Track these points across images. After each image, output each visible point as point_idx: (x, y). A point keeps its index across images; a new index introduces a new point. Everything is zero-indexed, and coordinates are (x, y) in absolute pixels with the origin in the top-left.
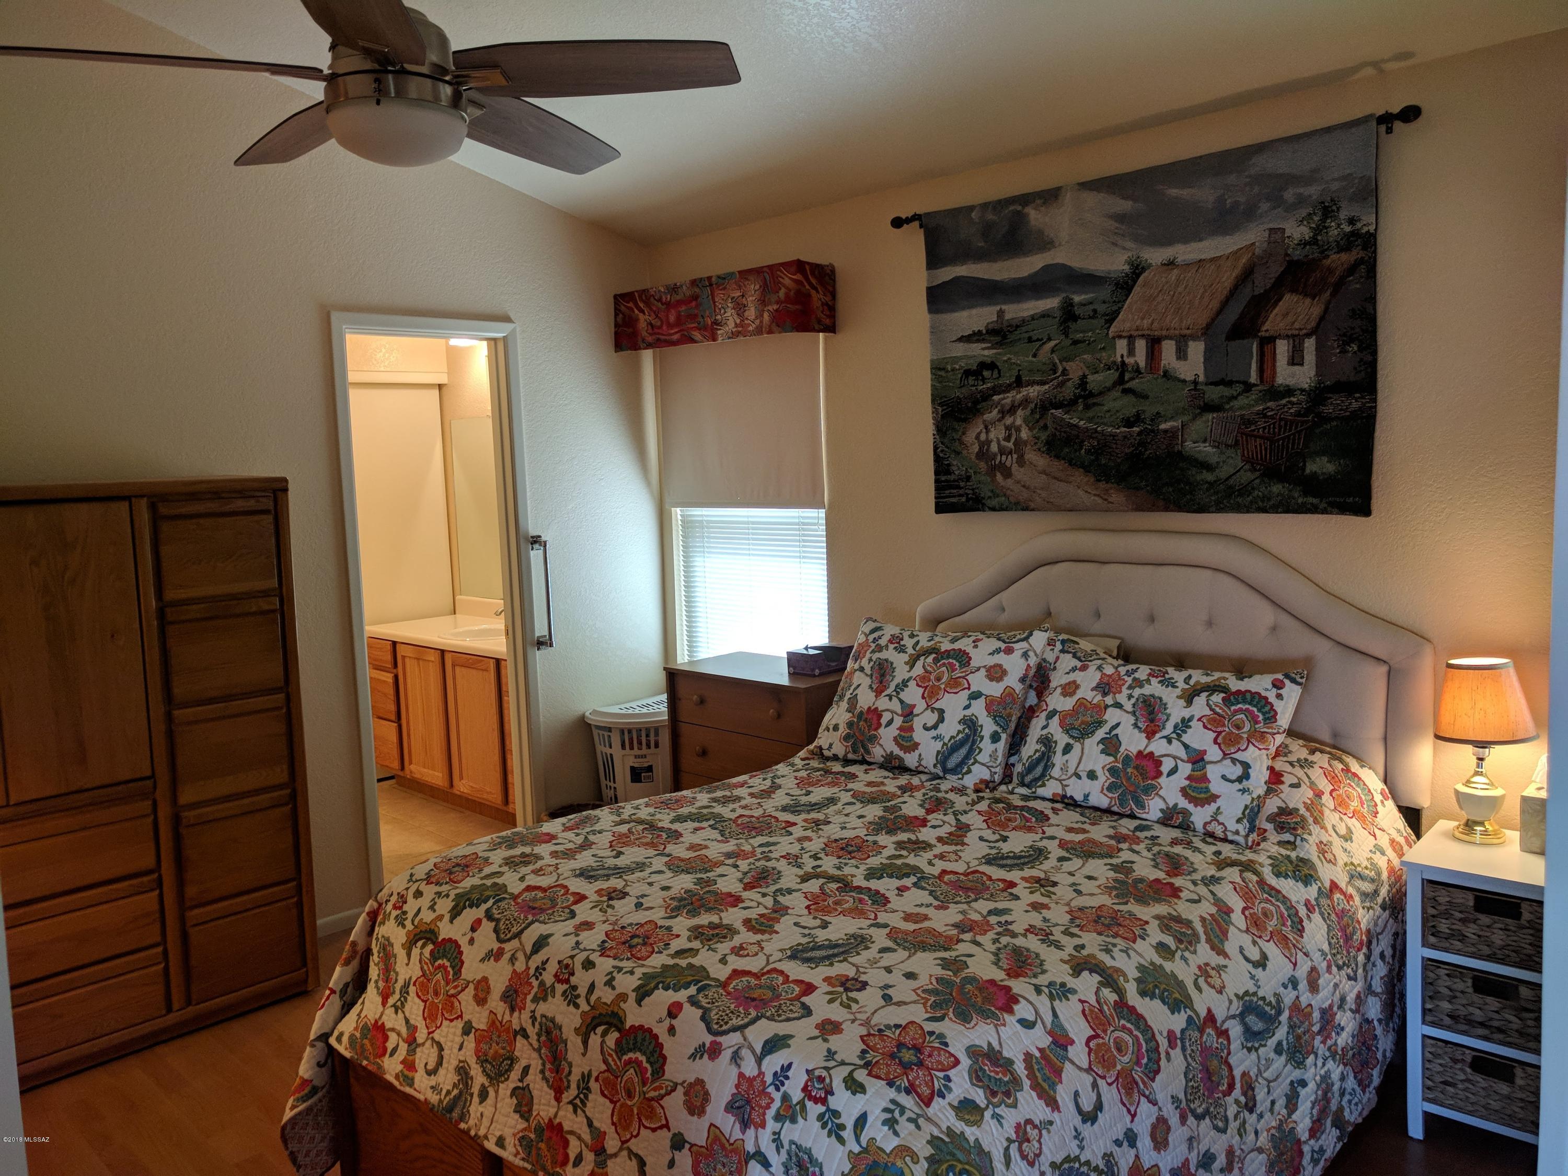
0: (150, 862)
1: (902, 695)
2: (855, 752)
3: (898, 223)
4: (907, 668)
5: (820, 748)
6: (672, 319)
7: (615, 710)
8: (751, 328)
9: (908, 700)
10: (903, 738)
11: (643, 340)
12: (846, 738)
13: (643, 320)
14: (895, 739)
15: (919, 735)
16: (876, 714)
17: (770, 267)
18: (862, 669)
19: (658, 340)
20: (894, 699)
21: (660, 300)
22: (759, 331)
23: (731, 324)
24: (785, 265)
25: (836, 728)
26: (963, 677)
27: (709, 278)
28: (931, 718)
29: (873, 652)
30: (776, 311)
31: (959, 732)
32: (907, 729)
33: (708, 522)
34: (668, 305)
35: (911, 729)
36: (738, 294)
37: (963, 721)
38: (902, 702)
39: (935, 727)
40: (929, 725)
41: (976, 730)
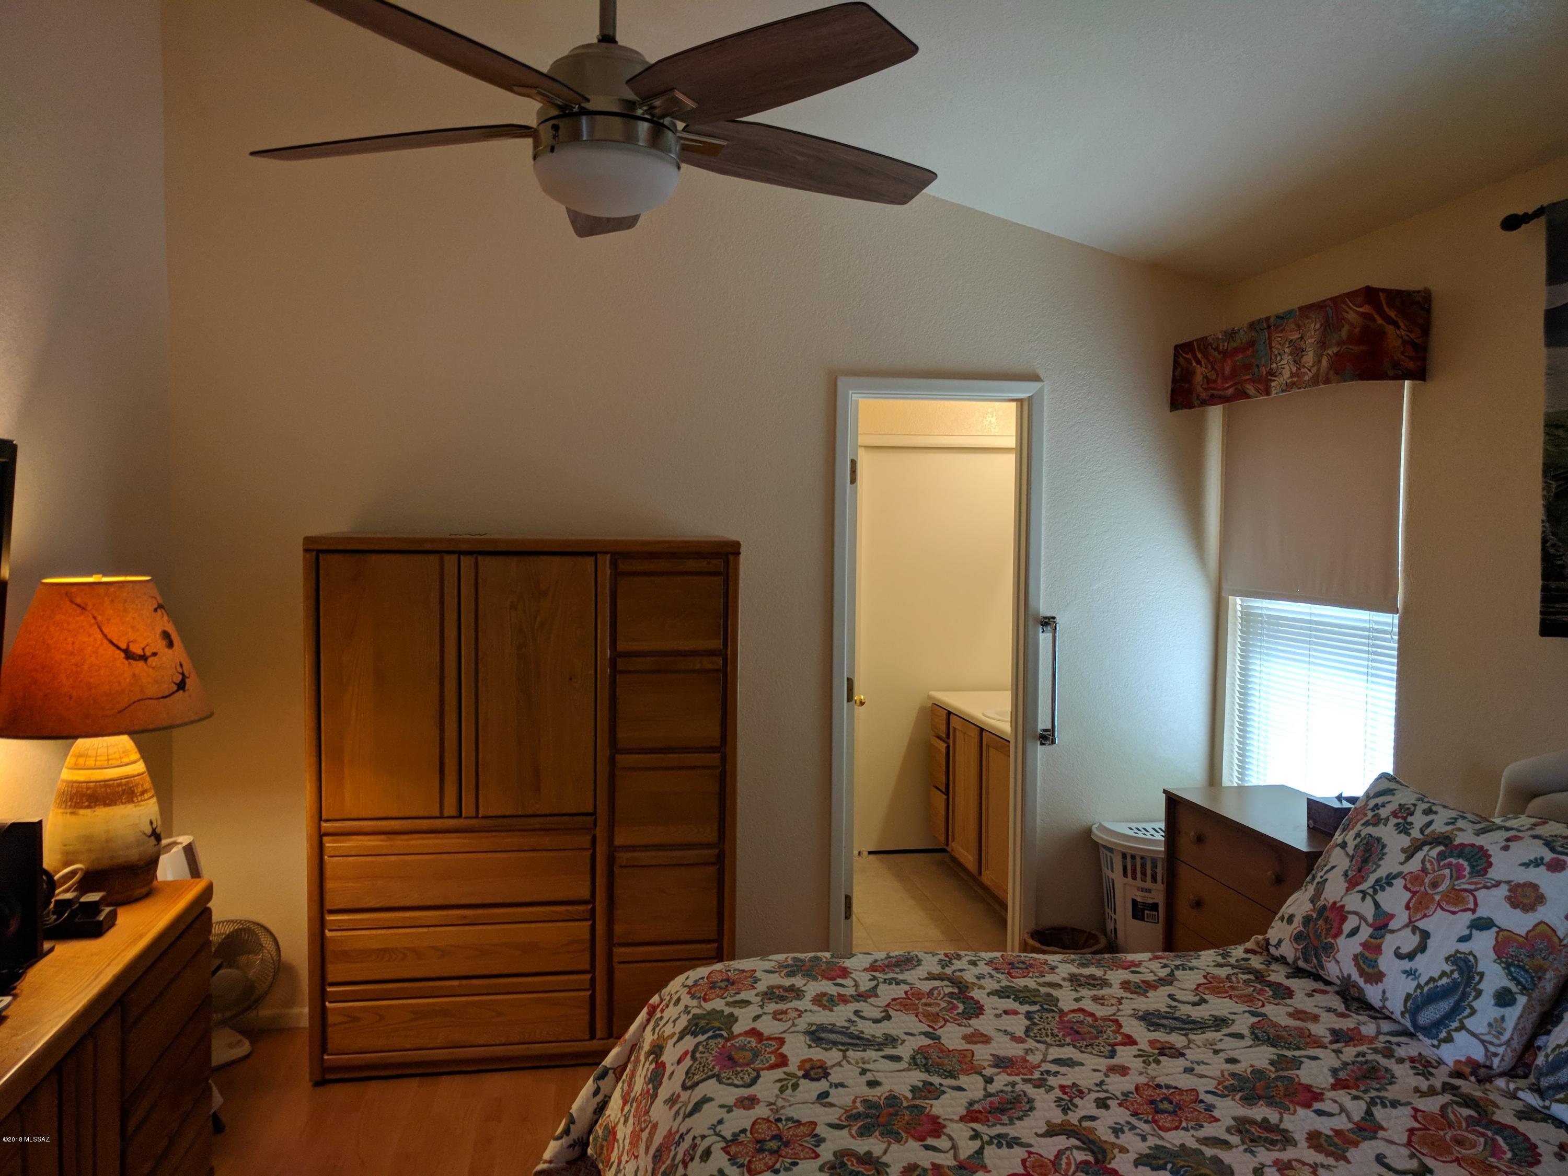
0: (585, 893)
1: (1380, 897)
2: (1306, 960)
3: (1512, 223)
4: (1402, 857)
5: (1267, 941)
6: (1227, 370)
7: (1123, 829)
8: (1306, 378)
9: (1386, 906)
10: (1365, 959)
11: (1198, 396)
12: (1298, 938)
13: (1200, 372)
14: (1355, 957)
15: (1387, 962)
16: (1341, 913)
17: (1334, 300)
18: (1344, 845)
19: (1212, 396)
20: (1368, 899)
21: (1217, 349)
22: (1315, 381)
23: (1286, 374)
24: (1351, 295)
25: (1290, 920)
26: (1470, 891)
27: (1268, 319)
28: (1409, 941)
29: (1366, 824)
30: (1336, 354)
31: (1444, 974)
32: (1372, 948)
33: (1269, 616)
34: (1225, 354)
35: (1378, 950)
36: (1296, 336)
37: (1452, 959)
38: (1377, 905)
39: (1411, 956)
40: (1404, 950)
41: (1470, 979)
